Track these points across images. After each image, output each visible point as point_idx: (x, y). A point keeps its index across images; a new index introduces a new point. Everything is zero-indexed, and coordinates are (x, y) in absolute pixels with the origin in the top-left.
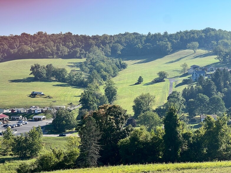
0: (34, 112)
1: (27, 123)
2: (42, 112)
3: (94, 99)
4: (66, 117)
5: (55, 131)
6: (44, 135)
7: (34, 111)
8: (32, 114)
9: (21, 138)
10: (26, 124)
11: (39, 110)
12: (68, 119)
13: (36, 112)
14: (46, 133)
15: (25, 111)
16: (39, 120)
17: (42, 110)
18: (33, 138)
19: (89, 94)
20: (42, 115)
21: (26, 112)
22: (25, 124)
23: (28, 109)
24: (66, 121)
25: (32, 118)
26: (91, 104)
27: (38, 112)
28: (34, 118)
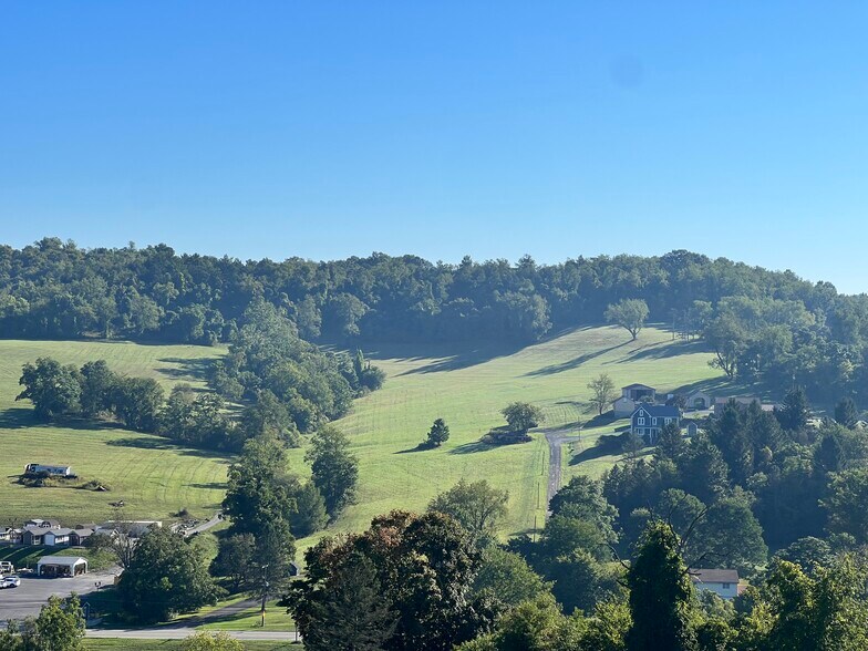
0: (43, 541)
1: (18, 583)
2: (74, 541)
3: (279, 498)
4: (172, 562)
5: (130, 618)
6: (90, 633)
7: (42, 537)
8: (35, 549)
9: (10, 638)
10: (13, 586)
11: (59, 534)
12: (182, 571)
13: (49, 541)
14: (94, 622)
15: (8, 538)
16: (62, 571)
17: (72, 536)
18: (54, 638)
19: (259, 479)
20: (74, 555)
21: (8, 543)
22: (8, 587)
23: (18, 531)
24: (174, 578)
25: (34, 566)
26: (266, 517)
27: (57, 541)
28: (43, 566)
